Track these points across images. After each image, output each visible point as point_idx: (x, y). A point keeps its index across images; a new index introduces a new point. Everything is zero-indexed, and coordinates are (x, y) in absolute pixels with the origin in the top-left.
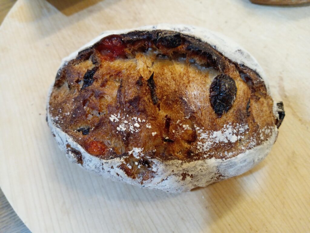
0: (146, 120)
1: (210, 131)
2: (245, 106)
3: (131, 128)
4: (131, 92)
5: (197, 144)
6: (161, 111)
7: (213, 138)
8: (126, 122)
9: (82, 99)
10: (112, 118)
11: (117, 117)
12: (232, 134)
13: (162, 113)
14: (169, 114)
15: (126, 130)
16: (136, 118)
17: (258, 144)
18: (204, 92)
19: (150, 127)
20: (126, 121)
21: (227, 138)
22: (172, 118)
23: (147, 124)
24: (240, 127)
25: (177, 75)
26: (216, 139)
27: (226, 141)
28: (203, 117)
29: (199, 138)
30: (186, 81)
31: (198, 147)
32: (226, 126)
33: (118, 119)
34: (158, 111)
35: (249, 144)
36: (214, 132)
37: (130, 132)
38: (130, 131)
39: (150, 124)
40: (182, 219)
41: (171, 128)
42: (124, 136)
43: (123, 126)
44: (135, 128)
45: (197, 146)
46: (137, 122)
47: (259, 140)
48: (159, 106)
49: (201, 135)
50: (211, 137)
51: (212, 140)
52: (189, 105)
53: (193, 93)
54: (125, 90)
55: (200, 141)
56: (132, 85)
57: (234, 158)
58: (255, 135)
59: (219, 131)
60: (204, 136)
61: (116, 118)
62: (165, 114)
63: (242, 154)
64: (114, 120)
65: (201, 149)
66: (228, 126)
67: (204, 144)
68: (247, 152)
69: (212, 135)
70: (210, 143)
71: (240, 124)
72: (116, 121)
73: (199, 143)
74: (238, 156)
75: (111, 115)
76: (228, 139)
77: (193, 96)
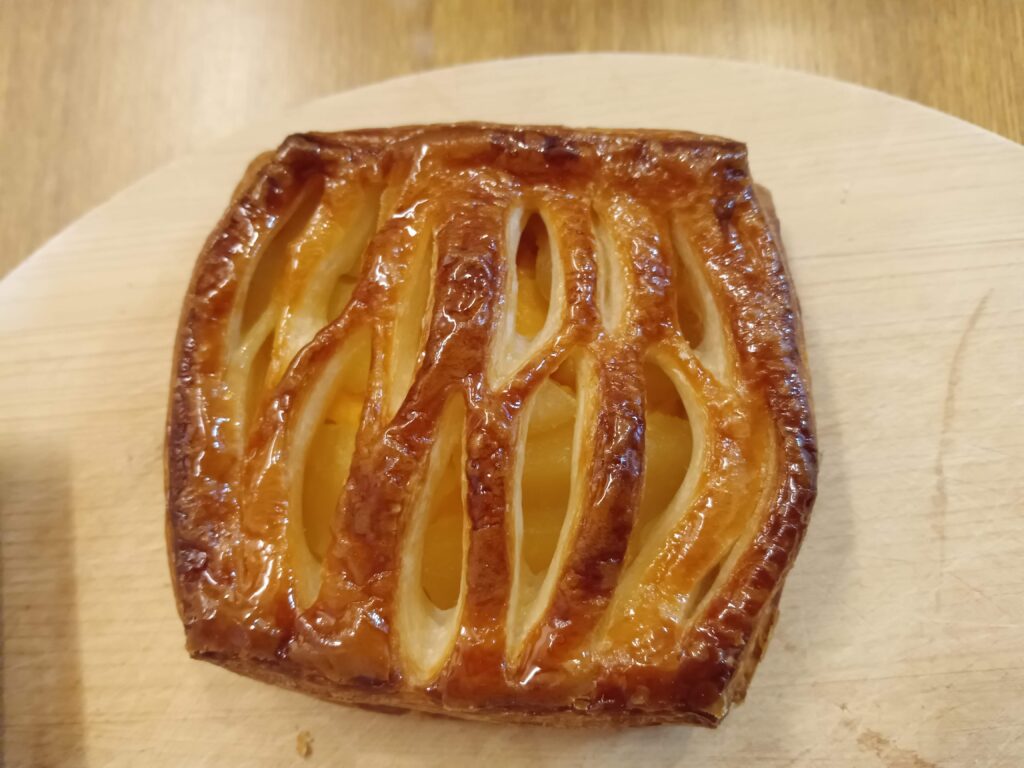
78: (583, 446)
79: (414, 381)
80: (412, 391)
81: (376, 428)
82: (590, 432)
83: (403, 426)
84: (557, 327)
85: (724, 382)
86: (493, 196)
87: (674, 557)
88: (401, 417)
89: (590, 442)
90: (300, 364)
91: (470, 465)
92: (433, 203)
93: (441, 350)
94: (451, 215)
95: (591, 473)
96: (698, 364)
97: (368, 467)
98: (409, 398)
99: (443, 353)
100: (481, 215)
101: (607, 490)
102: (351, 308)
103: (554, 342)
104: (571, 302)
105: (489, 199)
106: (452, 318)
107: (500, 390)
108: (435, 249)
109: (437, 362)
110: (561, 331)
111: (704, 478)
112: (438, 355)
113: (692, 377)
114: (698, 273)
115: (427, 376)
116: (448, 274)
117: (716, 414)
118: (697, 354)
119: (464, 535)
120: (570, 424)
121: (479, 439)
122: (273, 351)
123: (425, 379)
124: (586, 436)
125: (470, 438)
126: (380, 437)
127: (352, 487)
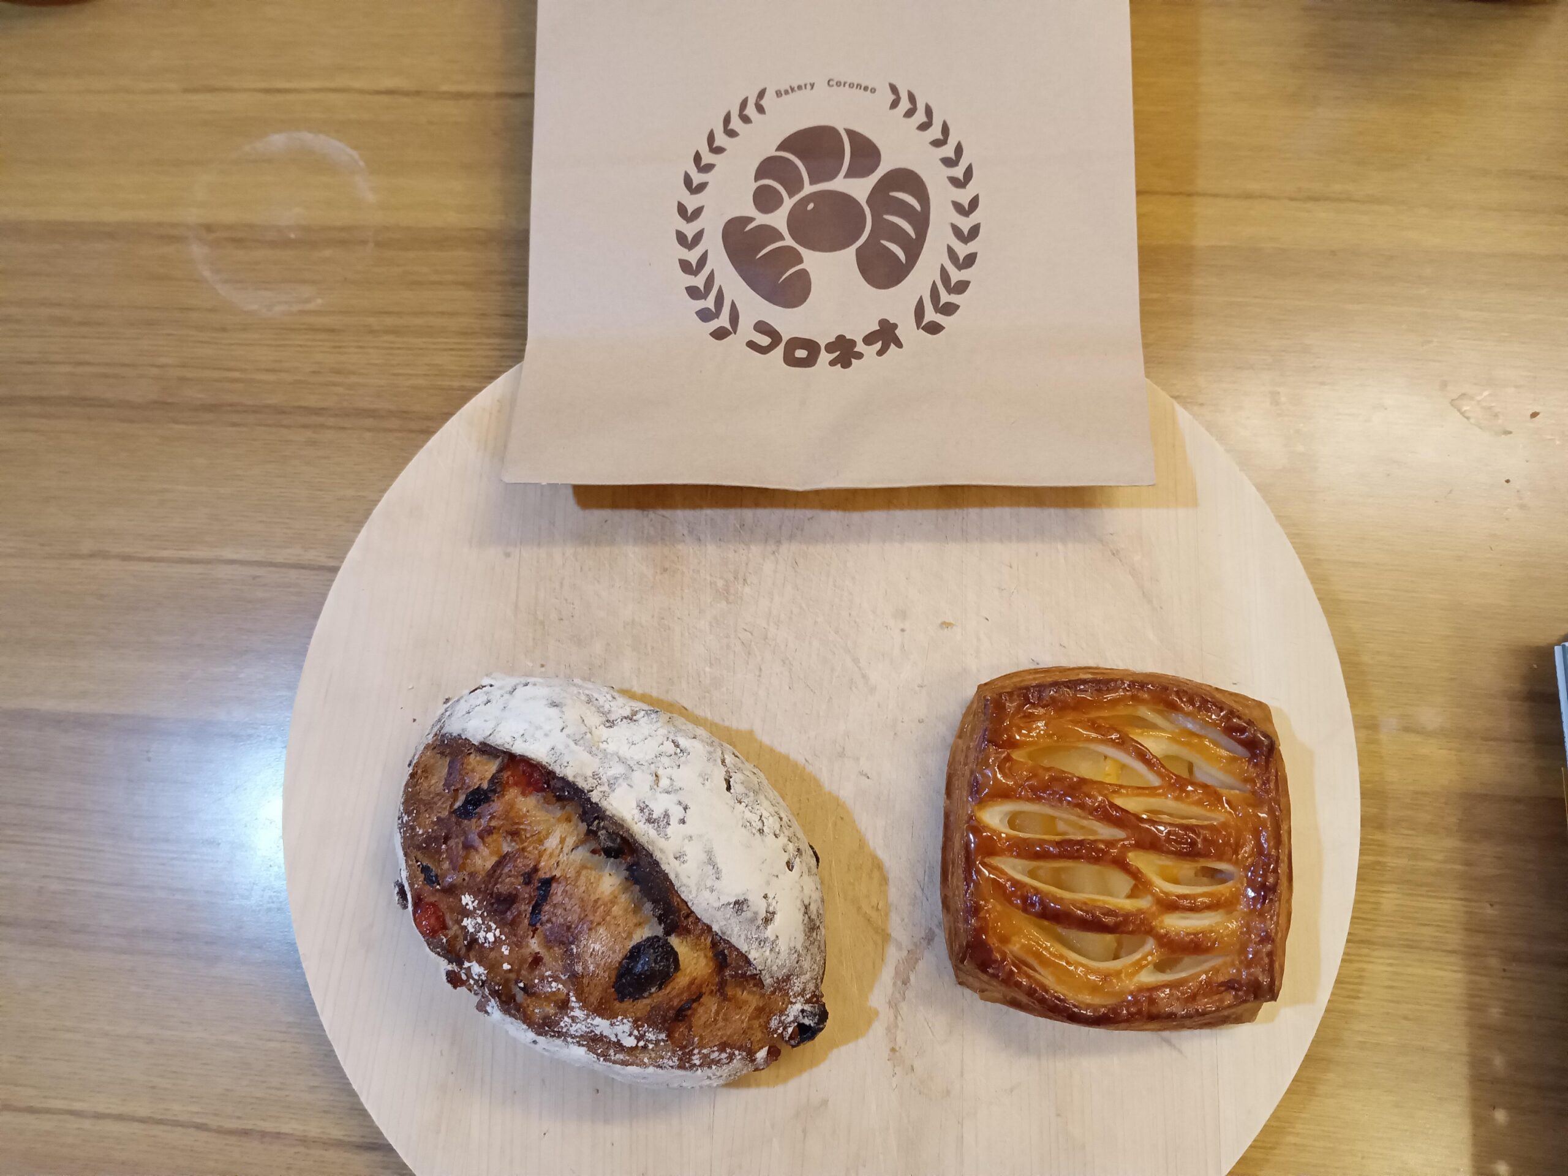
0: (506, 938)
1: (591, 1013)
2: (677, 1005)
3: (482, 934)
4: (509, 883)
5: (564, 1018)
6: (534, 940)
7: (591, 1024)
8: (479, 920)
9: (445, 831)
10: (467, 900)
11: (473, 902)
12: (628, 1034)
13: (534, 945)
14: (543, 952)
15: (473, 933)
16: (494, 926)
17: (681, 1067)
18: (614, 952)
19: (506, 953)
20: (480, 918)
21: (616, 1035)
22: (544, 961)
23: (505, 945)
24: (649, 1032)
25: (593, 898)
26: (596, 1028)
27: (614, 1039)
28: (588, 988)
29: (570, 1013)
30: (597, 919)
31: (562, 1024)
32: (623, 1019)
33: (474, 907)
34: (530, 937)
35: (661, 1060)
36: (597, 1017)
37: (478, 939)
38: (477, 937)
39: (509, 948)
40: (543, 1081)
41: (537, 973)
42: (466, 939)
43: (473, 923)
44: (486, 938)
45: (561, 1021)
46: (493, 931)
47: (688, 1062)
48: (534, 932)
49: (574, 1010)
50: (589, 1021)
51: (590, 1025)
52: (576, 960)
53: (592, 945)
54: (502, 874)
55: (569, 1017)
56: (516, 873)
57: (618, 1066)
58: (680, 1053)
59: (606, 1021)
60: (578, 1013)
61: (470, 903)
62: (537, 950)
63: (639, 1068)
64: (467, 904)
65: (566, 1028)
66: (625, 1021)
67: (574, 1025)
68: (651, 1069)
69: (593, 1019)
70: (584, 1027)
71: (651, 1027)
72: (468, 907)
73: (566, 1019)
74: (629, 1067)
75: (467, 893)
76: (619, 1038)
77: (591, 950)
78: (1099, 900)
79: (1132, 812)
80: (1127, 812)
81: (1106, 792)
82: (1107, 904)
83: (1108, 807)
84: (1164, 890)
85: (1136, 979)
86: (1238, 855)
87: (1041, 946)
88: (1113, 805)
89: (1100, 904)
90: (1139, 748)
91: (1089, 841)
92: (1233, 821)
93: (1149, 827)
94: (1225, 832)
95: (1085, 904)
96: (1145, 966)
97: (1085, 789)
98: (1123, 810)
99: (1148, 828)
100: (1226, 848)
101: (1079, 912)
102: (1171, 775)
103: (1155, 887)
104: (1177, 896)
105: (1236, 852)
106: (1166, 833)
107: (1128, 857)
108: (1206, 823)
109: (1142, 825)
110: (1162, 891)
111: (1083, 965)
112: (1147, 826)
113: (1138, 962)
114: (1198, 969)
115: (1135, 820)
116: (1191, 831)
117: (1118, 974)
118: (1151, 967)
119: (1053, 837)
120: (1111, 895)
121: (1103, 846)
122: (1146, 730)
123: (1133, 818)
124: (1104, 902)
125: (1102, 841)
126: (1101, 795)
127: (1075, 779)
